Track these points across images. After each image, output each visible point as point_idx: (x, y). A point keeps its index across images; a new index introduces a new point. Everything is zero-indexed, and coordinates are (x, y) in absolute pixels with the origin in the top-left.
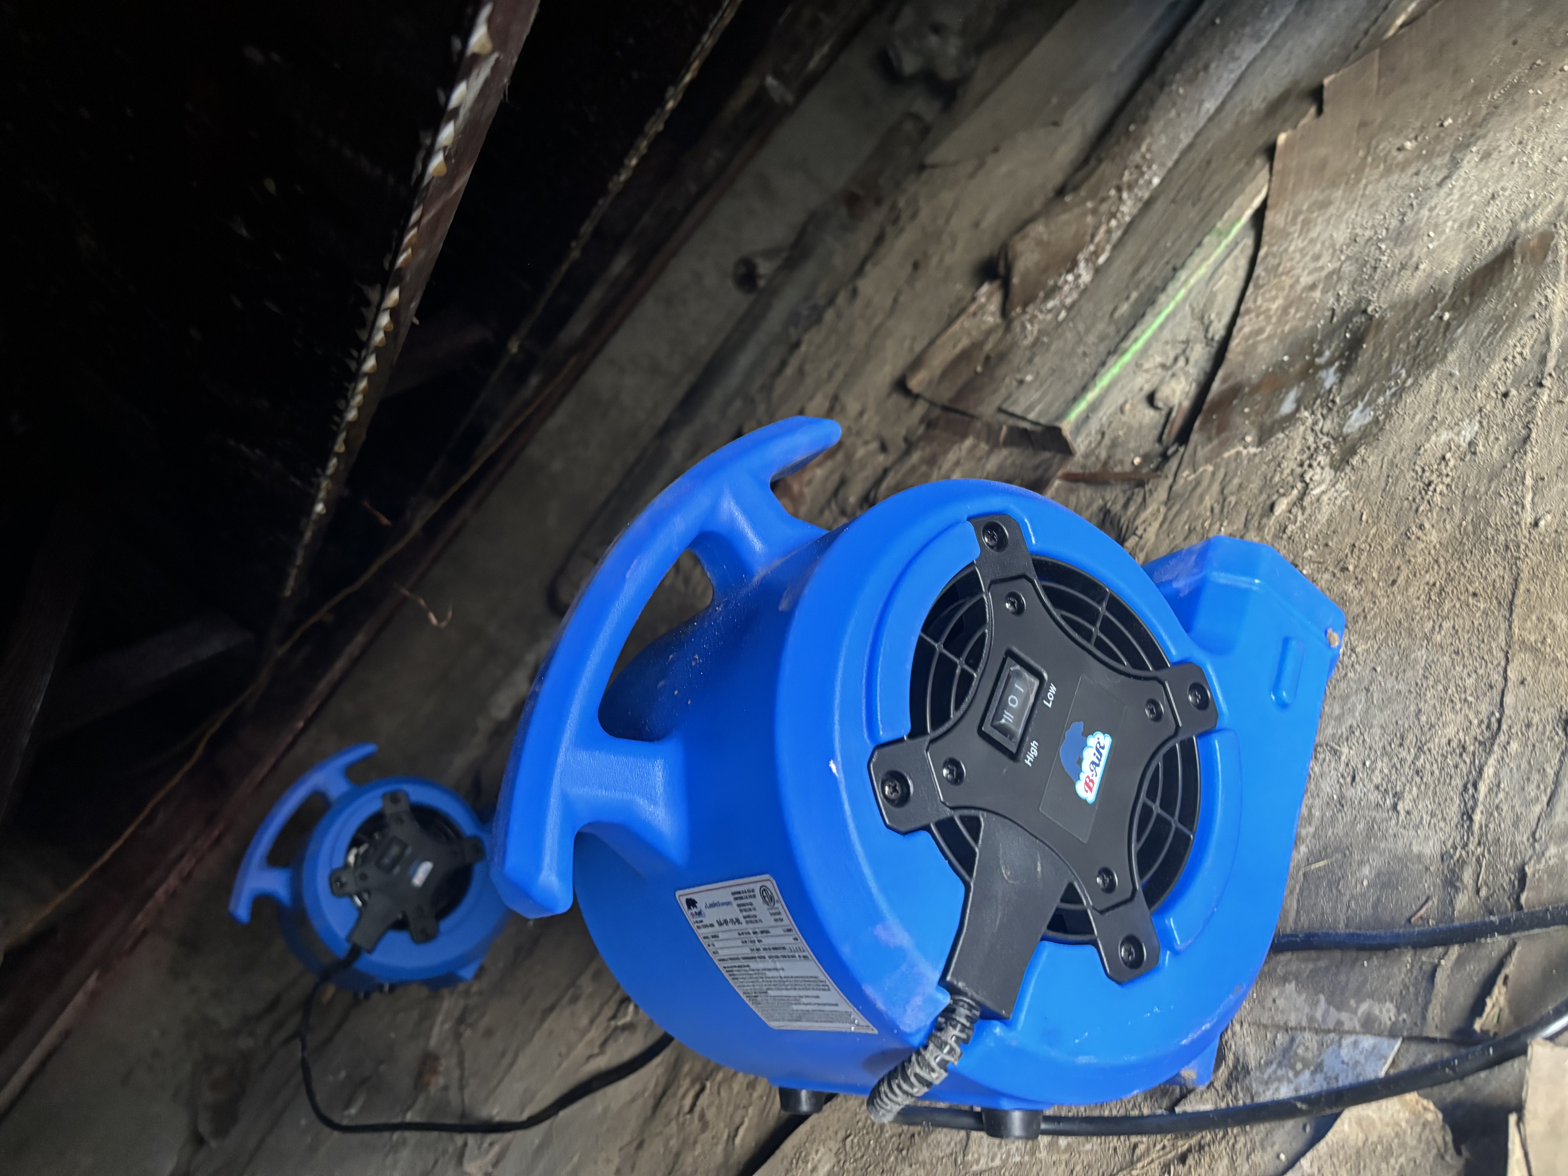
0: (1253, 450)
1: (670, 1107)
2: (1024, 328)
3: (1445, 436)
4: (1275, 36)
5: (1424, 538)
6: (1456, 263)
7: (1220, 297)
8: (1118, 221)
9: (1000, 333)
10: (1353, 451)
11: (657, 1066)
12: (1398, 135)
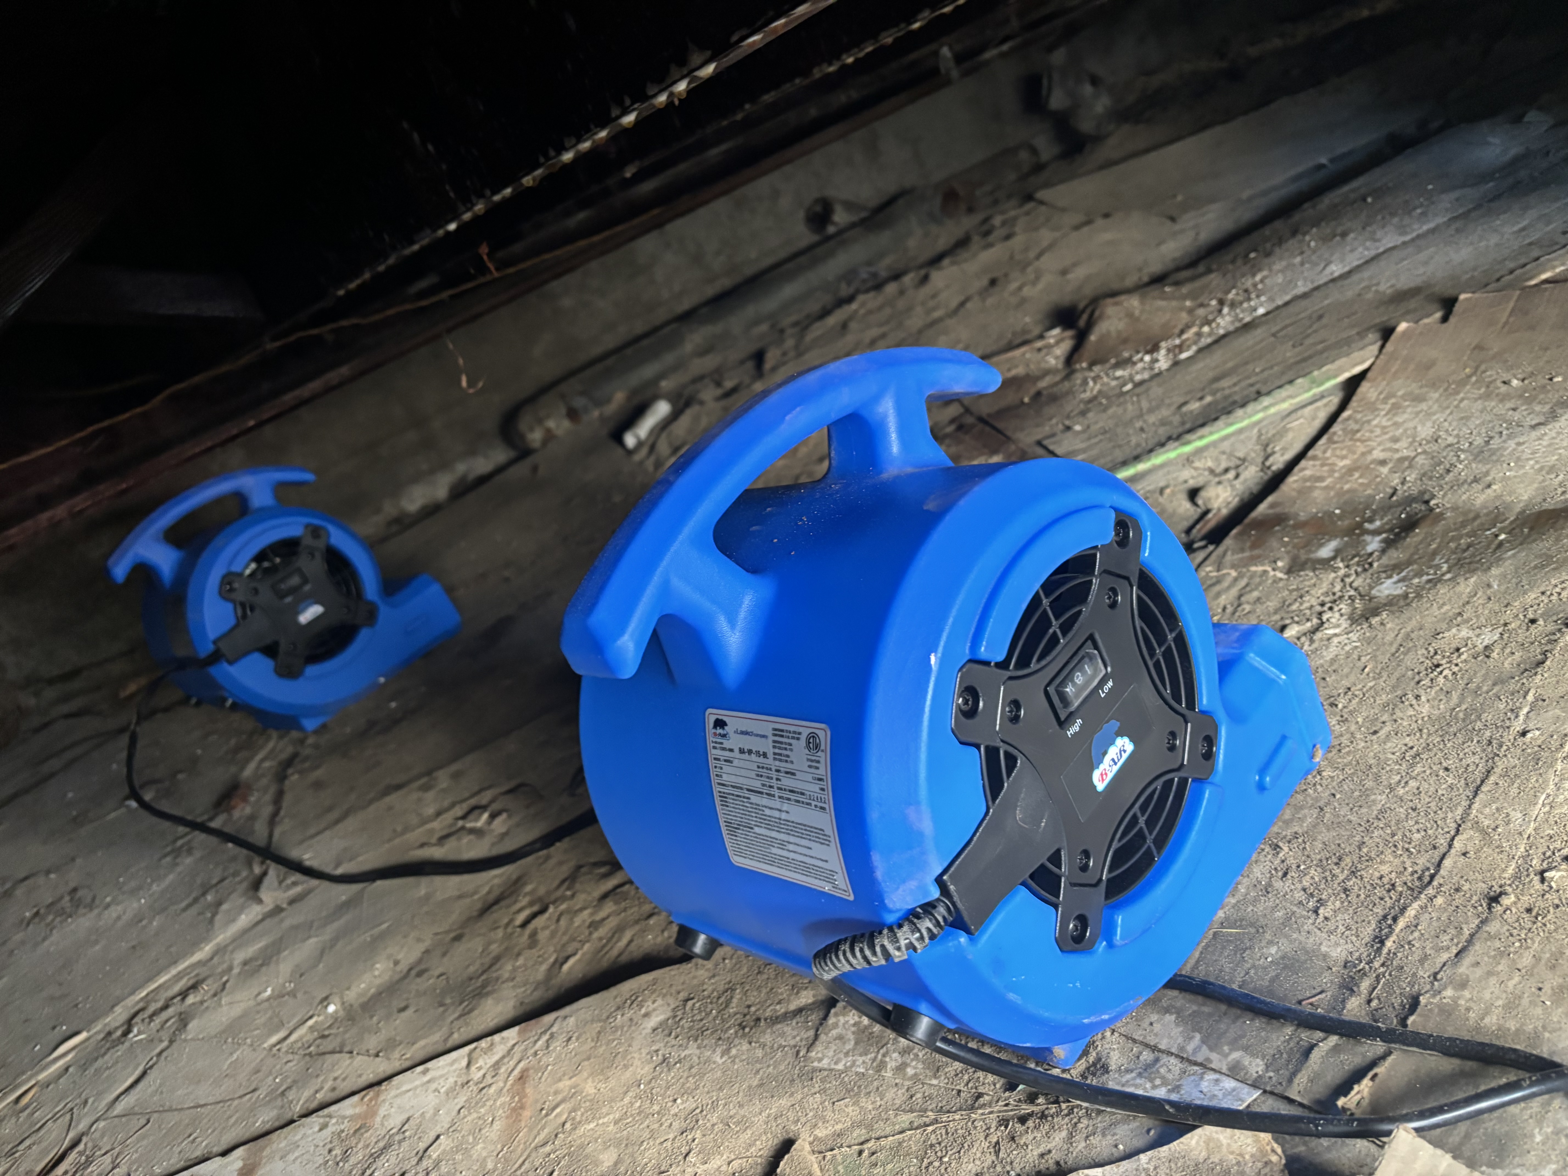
0: (1280, 575)
1: (501, 915)
2: (1085, 382)
3: (1465, 633)
4: (1418, 237)
5: (1416, 707)
6: (1525, 497)
7: (1290, 435)
8: (1212, 329)
9: (1058, 378)
10: (1375, 612)
11: (495, 876)
12: (1508, 369)
